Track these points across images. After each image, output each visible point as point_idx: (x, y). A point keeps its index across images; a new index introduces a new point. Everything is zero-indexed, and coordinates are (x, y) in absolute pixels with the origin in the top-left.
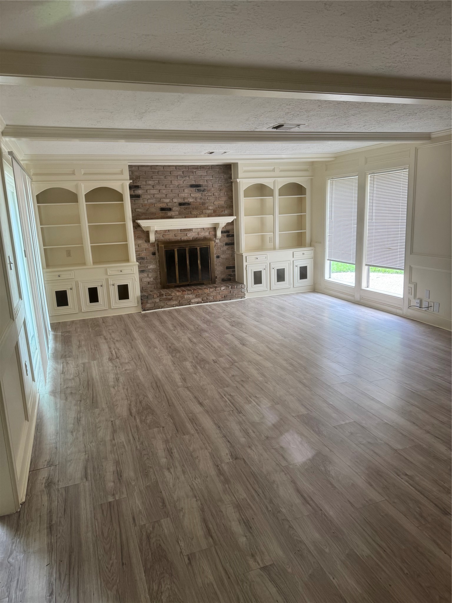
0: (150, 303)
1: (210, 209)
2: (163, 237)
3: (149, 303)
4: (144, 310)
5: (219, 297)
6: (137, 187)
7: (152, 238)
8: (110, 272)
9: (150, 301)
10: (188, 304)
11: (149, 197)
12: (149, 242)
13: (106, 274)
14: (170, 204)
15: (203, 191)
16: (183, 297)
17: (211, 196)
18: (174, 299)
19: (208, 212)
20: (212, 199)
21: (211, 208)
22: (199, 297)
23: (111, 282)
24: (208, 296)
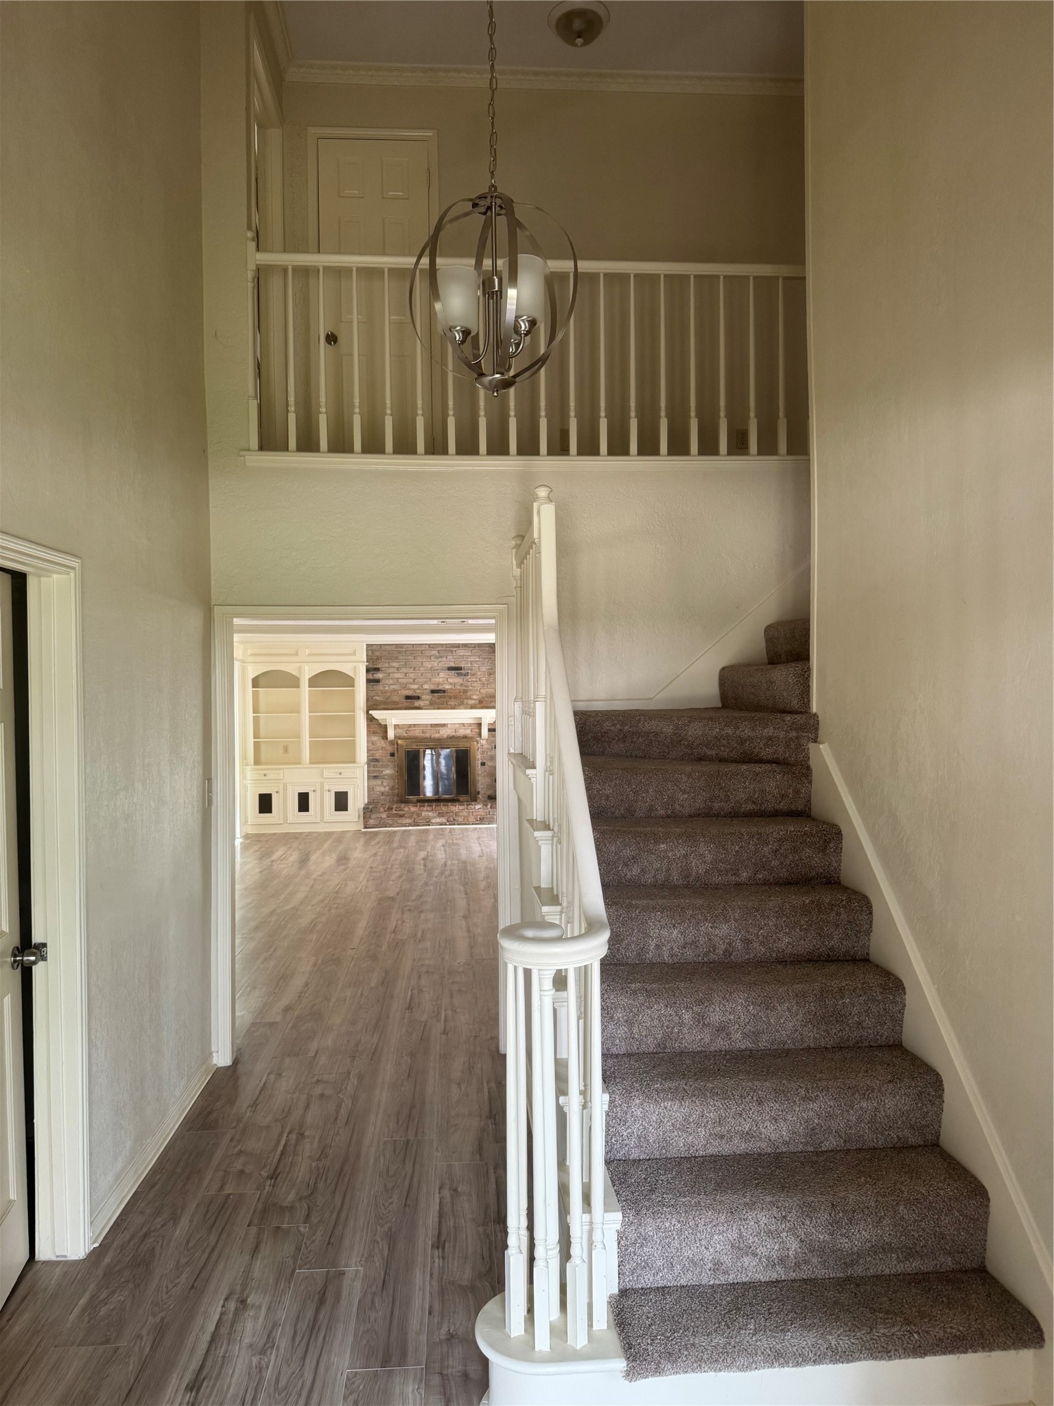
0: (374, 819)
1: (473, 699)
2: (405, 733)
3: (372, 819)
4: (365, 828)
5: (472, 819)
6: (377, 670)
7: (391, 734)
8: (326, 774)
9: (374, 816)
10: (426, 825)
11: (391, 682)
12: (387, 739)
13: (322, 776)
14: (419, 691)
15: (465, 675)
16: (418, 815)
17: (476, 681)
18: (406, 815)
20: (478, 685)
21: (475, 697)
22: (442, 816)
23: (326, 787)
24: (456, 815)
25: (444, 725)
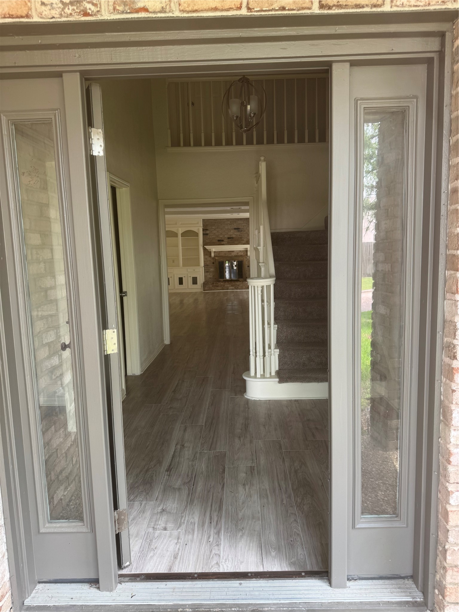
0: (207, 287)
1: (244, 241)
2: (219, 254)
4: (204, 291)
5: (244, 287)
6: (207, 230)
7: (213, 255)
8: (189, 270)
10: (227, 290)
11: (212, 234)
12: (211, 257)
13: (187, 271)
14: (223, 238)
15: (241, 231)
16: (224, 286)
17: (245, 234)
18: (219, 286)
19: (244, 242)
21: (245, 240)
22: (233, 286)
23: (189, 275)
24: (238, 286)
25: (233, 251)
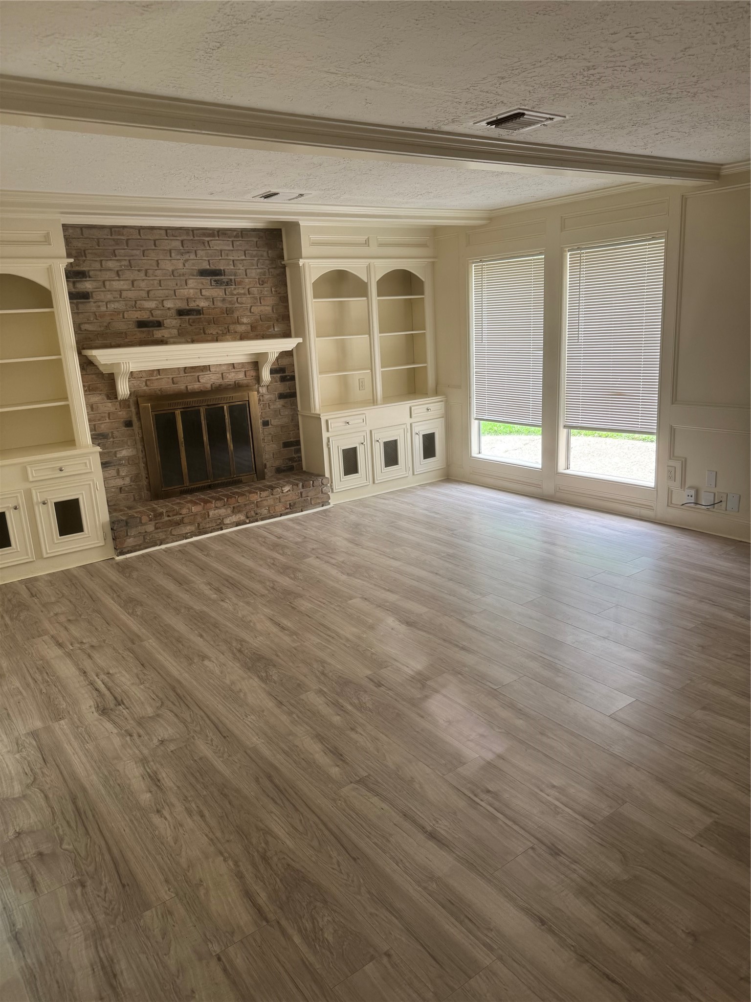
0: (135, 537)
1: (243, 324)
2: (146, 385)
3: (131, 537)
4: (122, 553)
5: (280, 508)
6: (83, 275)
7: (123, 389)
8: (32, 474)
9: (133, 532)
10: (218, 530)
11: (109, 296)
12: (116, 398)
13: (26, 478)
14: (158, 312)
15: (227, 284)
16: (206, 516)
17: (244, 294)
18: (186, 520)
19: (241, 329)
20: (247, 300)
21: (245, 320)
22: (239, 512)
23: (37, 497)
24: (257, 507)
25: (206, 368)
